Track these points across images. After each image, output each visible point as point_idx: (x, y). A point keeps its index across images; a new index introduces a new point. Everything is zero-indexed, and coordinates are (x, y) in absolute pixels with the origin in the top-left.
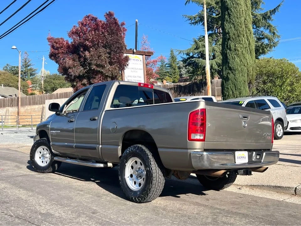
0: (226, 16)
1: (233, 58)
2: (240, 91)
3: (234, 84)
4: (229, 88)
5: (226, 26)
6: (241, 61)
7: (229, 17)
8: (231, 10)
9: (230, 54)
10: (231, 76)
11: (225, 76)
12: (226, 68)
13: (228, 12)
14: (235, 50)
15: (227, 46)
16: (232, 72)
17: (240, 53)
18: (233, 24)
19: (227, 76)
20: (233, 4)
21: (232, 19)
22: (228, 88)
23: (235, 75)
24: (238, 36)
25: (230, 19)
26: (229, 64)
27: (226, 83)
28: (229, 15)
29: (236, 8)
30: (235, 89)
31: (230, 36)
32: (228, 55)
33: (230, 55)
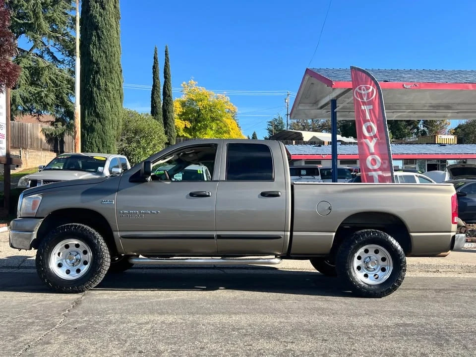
0: (94, 38)
1: (102, 101)
2: (108, 149)
3: (102, 139)
4: (94, 143)
5: (93, 52)
6: (112, 107)
7: (99, 40)
8: (103, 31)
9: (98, 95)
10: (98, 126)
11: (87, 125)
12: (91, 114)
13: (98, 34)
14: (106, 90)
15: (94, 82)
16: (100, 121)
17: (111, 95)
18: (104, 52)
19: (92, 125)
20: (106, 24)
21: (103, 45)
22: (91, 143)
23: (103, 126)
24: (111, 72)
25: (99, 43)
26: (95, 108)
27: (88, 135)
28: (99, 38)
29: (109, 31)
30: (103, 146)
31: (99, 68)
32: (95, 95)
33: (97, 96)
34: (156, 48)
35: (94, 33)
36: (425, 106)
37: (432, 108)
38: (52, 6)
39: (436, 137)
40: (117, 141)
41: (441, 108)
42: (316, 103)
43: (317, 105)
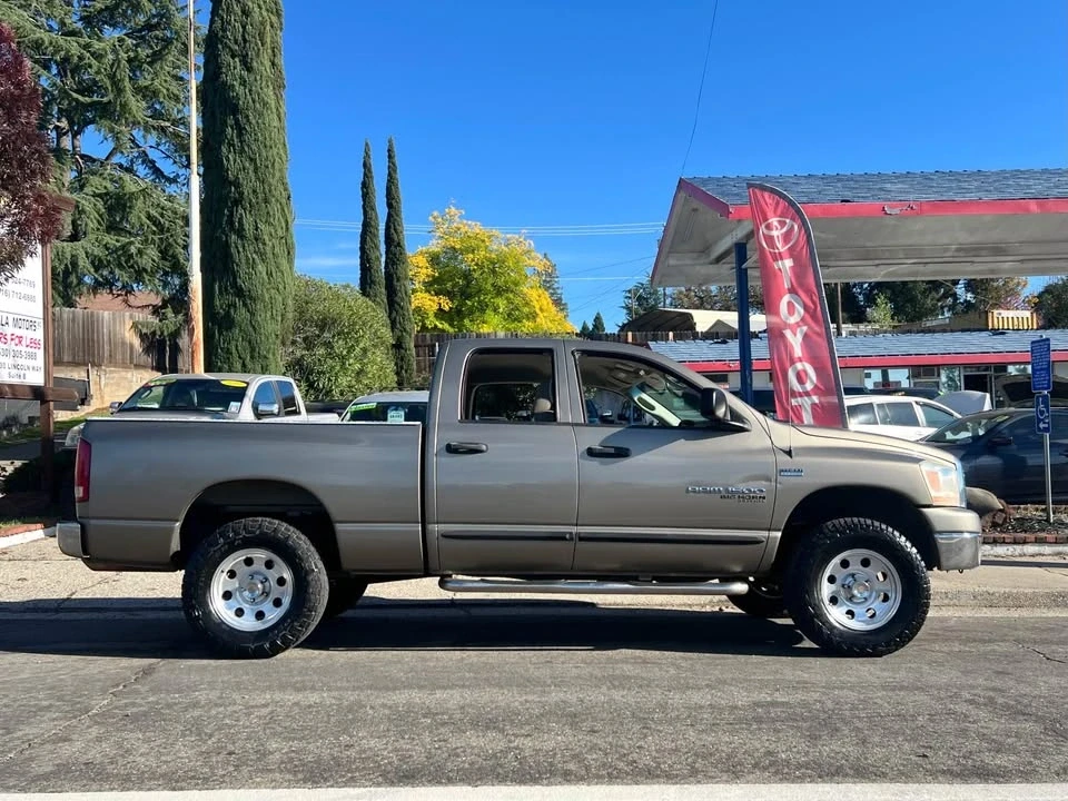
0: (229, 130)
1: (248, 263)
2: (264, 364)
3: (250, 343)
4: (234, 351)
5: (228, 160)
6: (270, 274)
7: (240, 135)
8: (247, 116)
9: (241, 250)
10: (241, 315)
11: (218, 313)
12: (226, 290)
13: (237, 121)
14: (256, 239)
15: (231, 223)
16: (245, 305)
17: (268, 249)
18: (251, 160)
19: (228, 314)
20: (254, 102)
21: (248, 146)
22: (228, 352)
23: (252, 314)
24: (266, 201)
25: (241, 142)
26: (235, 279)
27: (220, 333)
28: (240, 130)
29: (261, 115)
30: (252, 357)
31: (241, 194)
32: (233, 250)
33: (239, 252)
34: (367, 144)
35: (230, 121)
36: (946, 250)
37: (961, 254)
38: (151, 64)
39: (990, 314)
40: (283, 344)
41: (984, 253)
42: (705, 250)
43: (709, 255)
